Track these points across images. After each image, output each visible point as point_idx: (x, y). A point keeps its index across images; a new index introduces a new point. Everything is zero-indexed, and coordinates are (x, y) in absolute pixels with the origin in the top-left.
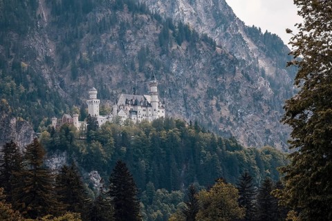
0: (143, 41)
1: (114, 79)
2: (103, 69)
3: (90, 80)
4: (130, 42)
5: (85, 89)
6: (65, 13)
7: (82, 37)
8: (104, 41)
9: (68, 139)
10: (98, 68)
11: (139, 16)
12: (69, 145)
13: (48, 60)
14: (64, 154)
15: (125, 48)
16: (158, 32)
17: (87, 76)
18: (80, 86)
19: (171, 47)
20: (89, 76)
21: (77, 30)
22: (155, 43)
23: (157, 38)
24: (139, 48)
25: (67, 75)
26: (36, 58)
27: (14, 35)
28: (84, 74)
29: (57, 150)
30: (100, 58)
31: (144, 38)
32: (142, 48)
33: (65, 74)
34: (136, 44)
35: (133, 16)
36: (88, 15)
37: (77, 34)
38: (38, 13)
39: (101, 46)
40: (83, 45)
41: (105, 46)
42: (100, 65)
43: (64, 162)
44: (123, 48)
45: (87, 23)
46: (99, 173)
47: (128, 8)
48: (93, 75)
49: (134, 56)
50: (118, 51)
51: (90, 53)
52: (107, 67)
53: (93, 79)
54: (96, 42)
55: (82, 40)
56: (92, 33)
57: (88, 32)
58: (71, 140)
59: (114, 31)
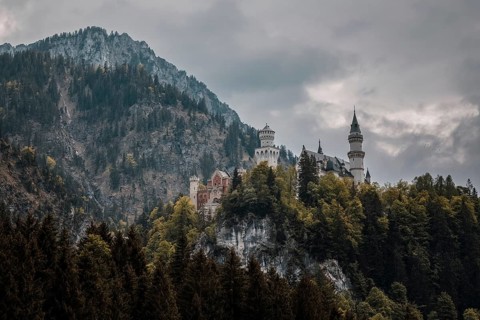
0: (204, 147)
1: (169, 192)
2: (154, 177)
3: (138, 190)
4: (189, 145)
5: (131, 201)
6: (97, 107)
7: (123, 135)
8: (155, 141)
9: (272, 193)
10: (148, 175)
11: (198, 115)
12: (275, 204)
13: (77, 161)
14: (264, 222)
15: (183, 152)
16: (223, 138)
17: (134, 186)
18: (122, 198)
19: (242, 158)
20: (137, 186)
21: (117, 125)
22: (220, 151)
23: (221, 145)
24: (201, 155)
25: (104, 183)
26: (64, 156)
27: (35, 124)
28: (129, 182)
29: (250, 214)
30: (150, 163)
31: (205, 143)
32: (205, 155)
33: (101, 181)
34: (198, 149)
35: (189, 115)
36: (131, 109)
37: (116, 130)
38: (60, 106)
39: (151, 147)
40: (125, 146)
41: (156, 147)
42: (151, 173)
43: (265, 239)
44: (180, 153)
45: (131, 117)
46: (340, 265)
47: (183, 104)
48: (142, 184)
49: (195, 164)
50: (174, 156)
51: (136, 155)
52: (160, 175)
53: (142, 189)
54: (143, 142)
55: (125, 139)
56: (139, 130)
57: (132, 129)
58: (278, 196)
59: (168, 130)
